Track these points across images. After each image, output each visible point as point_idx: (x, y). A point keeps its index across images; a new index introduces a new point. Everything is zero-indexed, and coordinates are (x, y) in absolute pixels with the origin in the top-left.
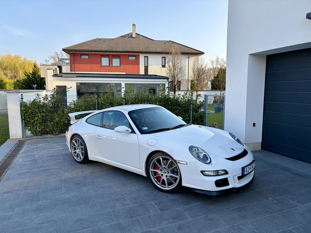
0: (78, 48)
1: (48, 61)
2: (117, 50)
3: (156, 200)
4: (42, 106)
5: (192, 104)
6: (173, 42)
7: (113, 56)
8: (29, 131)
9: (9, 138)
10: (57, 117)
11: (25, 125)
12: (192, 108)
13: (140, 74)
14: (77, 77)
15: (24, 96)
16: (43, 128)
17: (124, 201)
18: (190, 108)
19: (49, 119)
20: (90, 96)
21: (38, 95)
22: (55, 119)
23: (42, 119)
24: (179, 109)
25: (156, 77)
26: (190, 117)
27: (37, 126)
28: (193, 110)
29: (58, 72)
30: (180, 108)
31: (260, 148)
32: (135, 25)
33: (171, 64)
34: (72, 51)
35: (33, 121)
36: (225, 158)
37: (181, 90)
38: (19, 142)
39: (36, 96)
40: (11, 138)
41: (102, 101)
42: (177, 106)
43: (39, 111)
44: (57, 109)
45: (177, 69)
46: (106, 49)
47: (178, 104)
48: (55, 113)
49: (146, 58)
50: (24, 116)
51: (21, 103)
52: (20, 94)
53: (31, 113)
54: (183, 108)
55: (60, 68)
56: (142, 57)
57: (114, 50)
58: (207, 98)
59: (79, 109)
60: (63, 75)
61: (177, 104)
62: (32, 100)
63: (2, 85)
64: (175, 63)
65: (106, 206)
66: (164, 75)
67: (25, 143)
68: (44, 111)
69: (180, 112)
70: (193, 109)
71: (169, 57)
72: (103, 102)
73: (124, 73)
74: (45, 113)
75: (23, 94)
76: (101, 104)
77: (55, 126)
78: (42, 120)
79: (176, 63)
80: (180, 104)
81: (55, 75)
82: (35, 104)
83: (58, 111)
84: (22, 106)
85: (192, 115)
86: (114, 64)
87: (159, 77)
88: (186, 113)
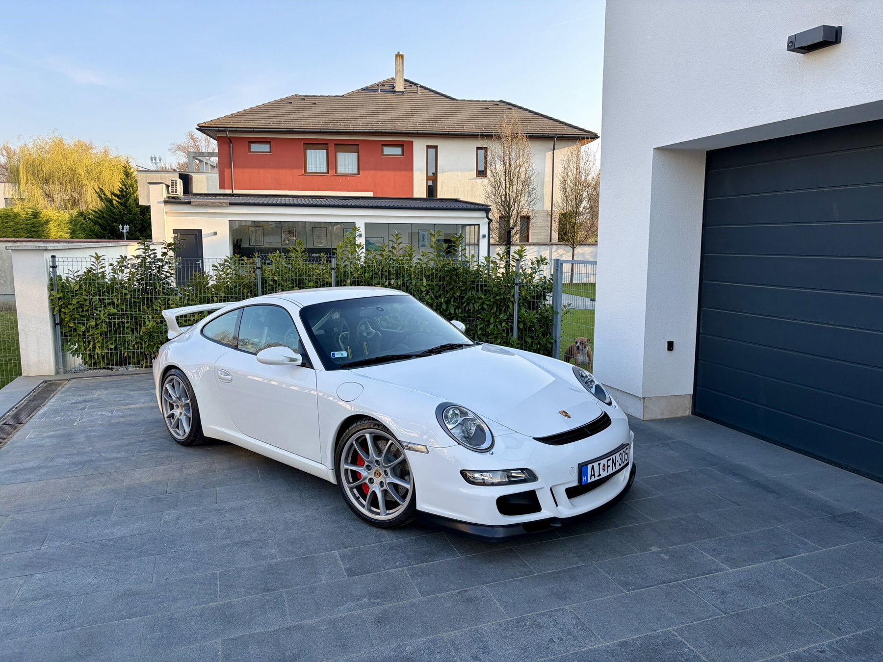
0: (241, 124)
1: (158, 160)
2: (351, 128)
3: (346, 547)
4: (108, 287)
5: (517, 284)
6: (509, 104)
7: (338, 147)
8: (73, 356)
9: (21, 374)
10: (150, 317)
11: (62, 339)
12: (516, 296)
13: (415, 196)
14: (232, 204)
15: (61, 260)
16: (112, 347)
17: (261, 548)
18: (513, 296)
19: (128, 322)
20: (243, 260)
21: (98, 258)
22: (145, 323)
23: (110, 322)
24: (481, 298)
25: (457, 205)
26: (512, 322)
27: (94, 344)
28: (521, 301)
29: (179, 192)
30: (483, 297)
31: (688, 412)
32: (402, 56)
33: (499, 167)
34: (225, 131)
35: (83, 329)
36: (534, 438)
37: (531, 241)
38: (46, 385)
39: (93, 260)
40: (24, 374)
41: (274, 275)
42: (477, 291)
43: (100, 300)
44: (150, 296)
45: (515, 182)
46: (319, 125)
47: (481, 286)
48: (145, 307)
49: (432, 151)
50: (60, 315)
51: (51, 280)
52: (48, 256)
53: (77, 305)
54: (492, 296)
55: (186, 179)
56: (419, 148)
57: (341, 128)
58: (561, 268)
59: (210, 295)
60: (194, 200)
61: (478, 285)
62: (82, 271)
63: (38, 227)
64: (510, 165)
65: (209, 559)
66: (480, 200)
67: (60, 388)
68: (115, 300)
69: (485, 307)
70: (519, 299)
71: (495, 148)
72: (276, 278)
73: (370, 194)
74: (118, 306)
75: (58, 255)
76: (271, 283)
77: (145, 342)
78: (110, 326)
79: (513, 166)
80: (485, 286)
81: (172, 201)
82: (90, 284)
83: (152, 303)
84: (55, 288)
85: (519, 317)
86: (341, 170)
87: (465, 206)
88: (501, 310)
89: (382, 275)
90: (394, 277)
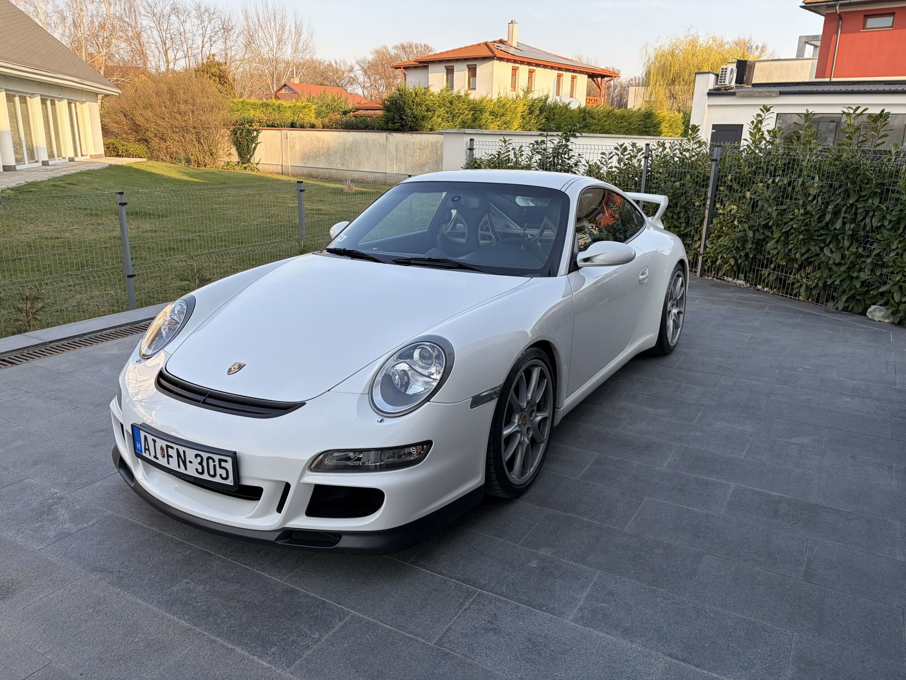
14: (783, 93)
15: (477, 143)
21: (505, 141)
29: (727, 82)
34: (835, 6)
51: (468, 161)
55: (743, 67)
62: (494, 154)
81: (715, 92)
89: (768, 169)
90: (780, 173)
